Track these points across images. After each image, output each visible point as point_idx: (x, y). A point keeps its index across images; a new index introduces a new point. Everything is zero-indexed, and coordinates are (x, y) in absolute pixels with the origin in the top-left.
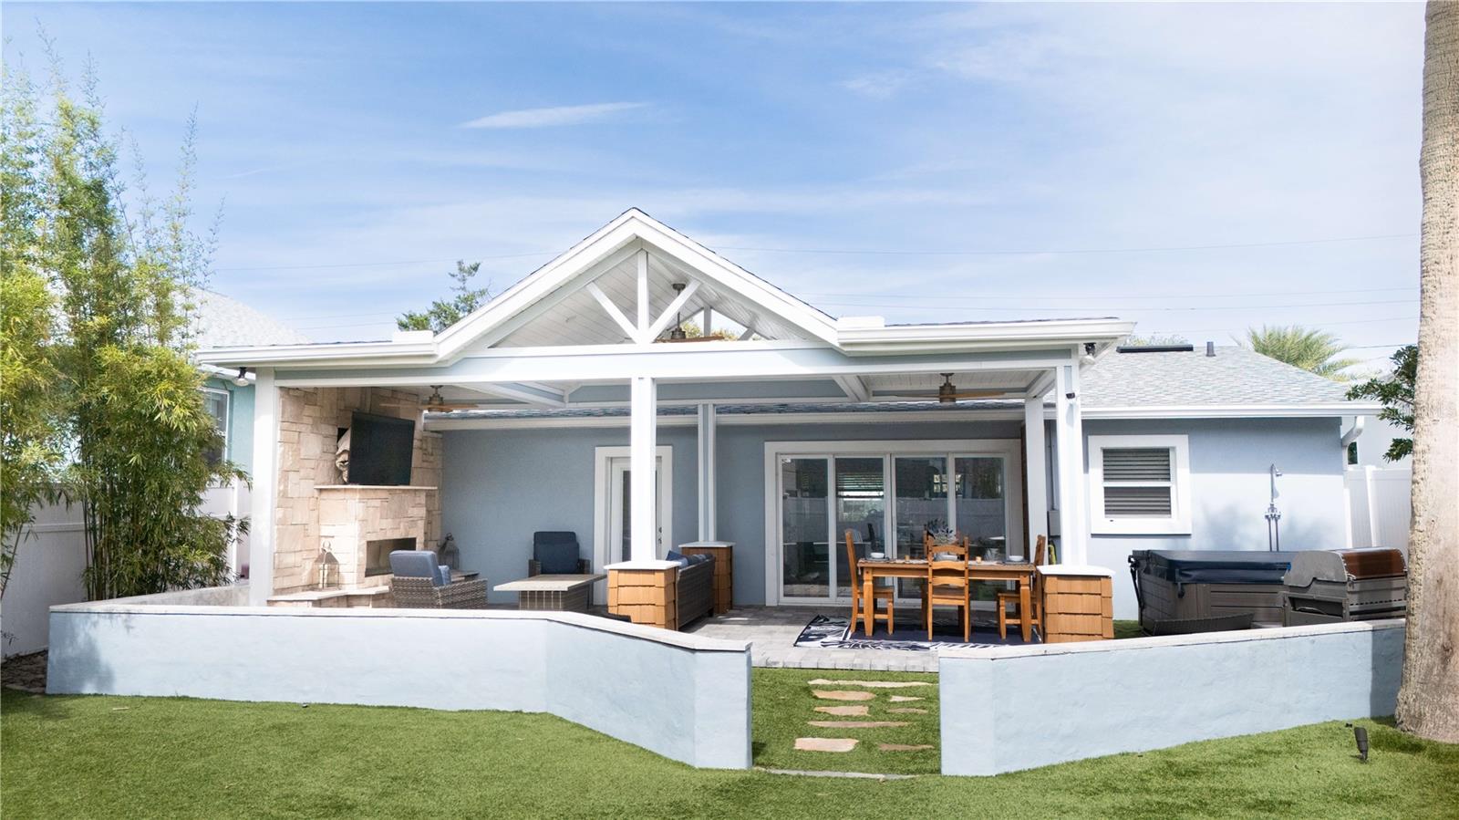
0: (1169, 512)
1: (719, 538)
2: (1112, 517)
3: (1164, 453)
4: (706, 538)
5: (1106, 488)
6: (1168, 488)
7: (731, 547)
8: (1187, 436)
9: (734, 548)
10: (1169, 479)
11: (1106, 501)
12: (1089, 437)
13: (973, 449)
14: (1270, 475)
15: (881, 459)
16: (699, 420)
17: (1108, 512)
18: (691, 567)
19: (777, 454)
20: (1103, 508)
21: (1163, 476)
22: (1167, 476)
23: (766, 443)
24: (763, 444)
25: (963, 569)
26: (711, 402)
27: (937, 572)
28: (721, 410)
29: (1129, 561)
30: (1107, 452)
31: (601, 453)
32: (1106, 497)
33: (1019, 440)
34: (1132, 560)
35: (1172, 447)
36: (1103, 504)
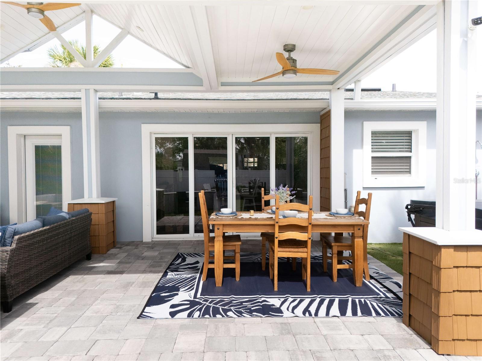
0: (410, 172)
1: (103, 194)
2: (376, 176)
3: (409, 134)
4: (90, 196)
5: (373, 157)
6: (410, 158)
7: (114, 202)
8: (426, 122)
9: (116, 203)
10: (411, 151)
11: (373, 166)
12: (364, 122)
15: (226, 138)
16: (82, 104)
17: (372, 172)
18: (45, 228)
19: (151, 133)
20: (371, 170)
21: (407, 150)
22: (409, 150)
23: (142, 125)
24: (141, 125)
25: (306, 225)
26: (92, 87)
27: (284, 228)
29: (407, 208)
30: (374, 133)
31: (13, 131)
32: (372, 163)
33: (319, 125)
34: (409, 207)
35: (414, 131)
36: (371, 167)
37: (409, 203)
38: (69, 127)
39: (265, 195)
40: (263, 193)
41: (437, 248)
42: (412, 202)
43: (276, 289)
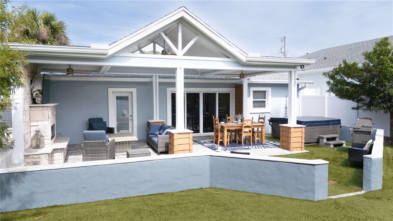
0: (265, 107)
2: (254, 108)
3: (264, 92)
5: (253, 101)
6: (265, 101)
8: (271, 88)
11: (253, 104)
12: (251, 88)
13: (223, 91)
14: (286, 98)
15: (199, 93)
17: (253, 107)
19: (171, 91)
20: (253, 106)
22: (265, 98)
24: (166, 88)
25: (251, 126)
27: (245, 127)
28: (160, 77)
29: (269, 120)
30: (254, 91)
31: (110, 90)
32: (253, 103)
33: (235, 88)
34: (270, 120)
35: (267, 91)
36: (252, 105)
37: (270, 119)
38: (136, 89)
39: (228, 117)
40: (227, 116)
41: (290, 128)
42: (271, 118)
43: (243, 145)
